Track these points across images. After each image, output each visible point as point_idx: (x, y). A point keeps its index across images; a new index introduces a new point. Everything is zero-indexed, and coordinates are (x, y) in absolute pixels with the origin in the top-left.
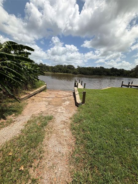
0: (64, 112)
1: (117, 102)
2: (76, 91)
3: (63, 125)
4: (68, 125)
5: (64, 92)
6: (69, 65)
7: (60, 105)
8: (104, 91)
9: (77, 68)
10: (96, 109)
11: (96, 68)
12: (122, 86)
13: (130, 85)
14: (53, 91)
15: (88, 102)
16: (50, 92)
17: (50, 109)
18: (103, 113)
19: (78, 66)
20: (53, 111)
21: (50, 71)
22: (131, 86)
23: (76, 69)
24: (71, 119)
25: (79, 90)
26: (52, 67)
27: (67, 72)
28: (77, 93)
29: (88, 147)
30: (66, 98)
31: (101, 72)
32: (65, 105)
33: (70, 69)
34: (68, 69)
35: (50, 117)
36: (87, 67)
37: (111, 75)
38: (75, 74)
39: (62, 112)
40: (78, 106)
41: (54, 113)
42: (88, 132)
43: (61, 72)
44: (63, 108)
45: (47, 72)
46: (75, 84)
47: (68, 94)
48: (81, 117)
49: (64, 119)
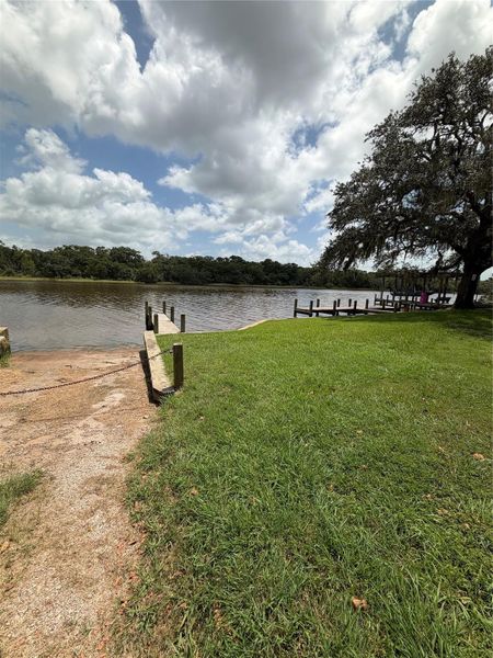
0: (100, 437)
1: (280, 365)
2: (152, 347)
3: (93, 498)
4: (113, 491)
5: (102, 356)
6: (118, 246)
7: (84, 413)
8: (245, 335)
9: (154, 261)
10: (221, 400)
11: (219, 259)
12: (295, 315)
13: (314, 308)
14: (45, 359)
15: (194, 380)
16: (31, 365)
17: (25, 441)
18: (240, 409)
19: (154, 253)
20: (46, 448)
21: (27, 272)
22: (317, 312)
23: (148, 264)
24: (128, 459)
25: (161, 340)
26: (35, 255)
27: (112, 274)
28: (154, 352)
29: (189, 547)
30: (110, 380)
31: (237, 274)
32: (104, 410)
33: (125, 262)
34: (117, 263)
35: (27, 478)
36: (188, 256)
37: (265, 283)
38: (147, 283)
39: (89, 440)
40: (157, 403)
41: (48, 457)
42: (194, 491)
43: (84, 277)
44: (93, 424)
45: (9, 274)
46: (148, 318)
47: (117, 360)
48: (170, 441)
49: (99, 469)
